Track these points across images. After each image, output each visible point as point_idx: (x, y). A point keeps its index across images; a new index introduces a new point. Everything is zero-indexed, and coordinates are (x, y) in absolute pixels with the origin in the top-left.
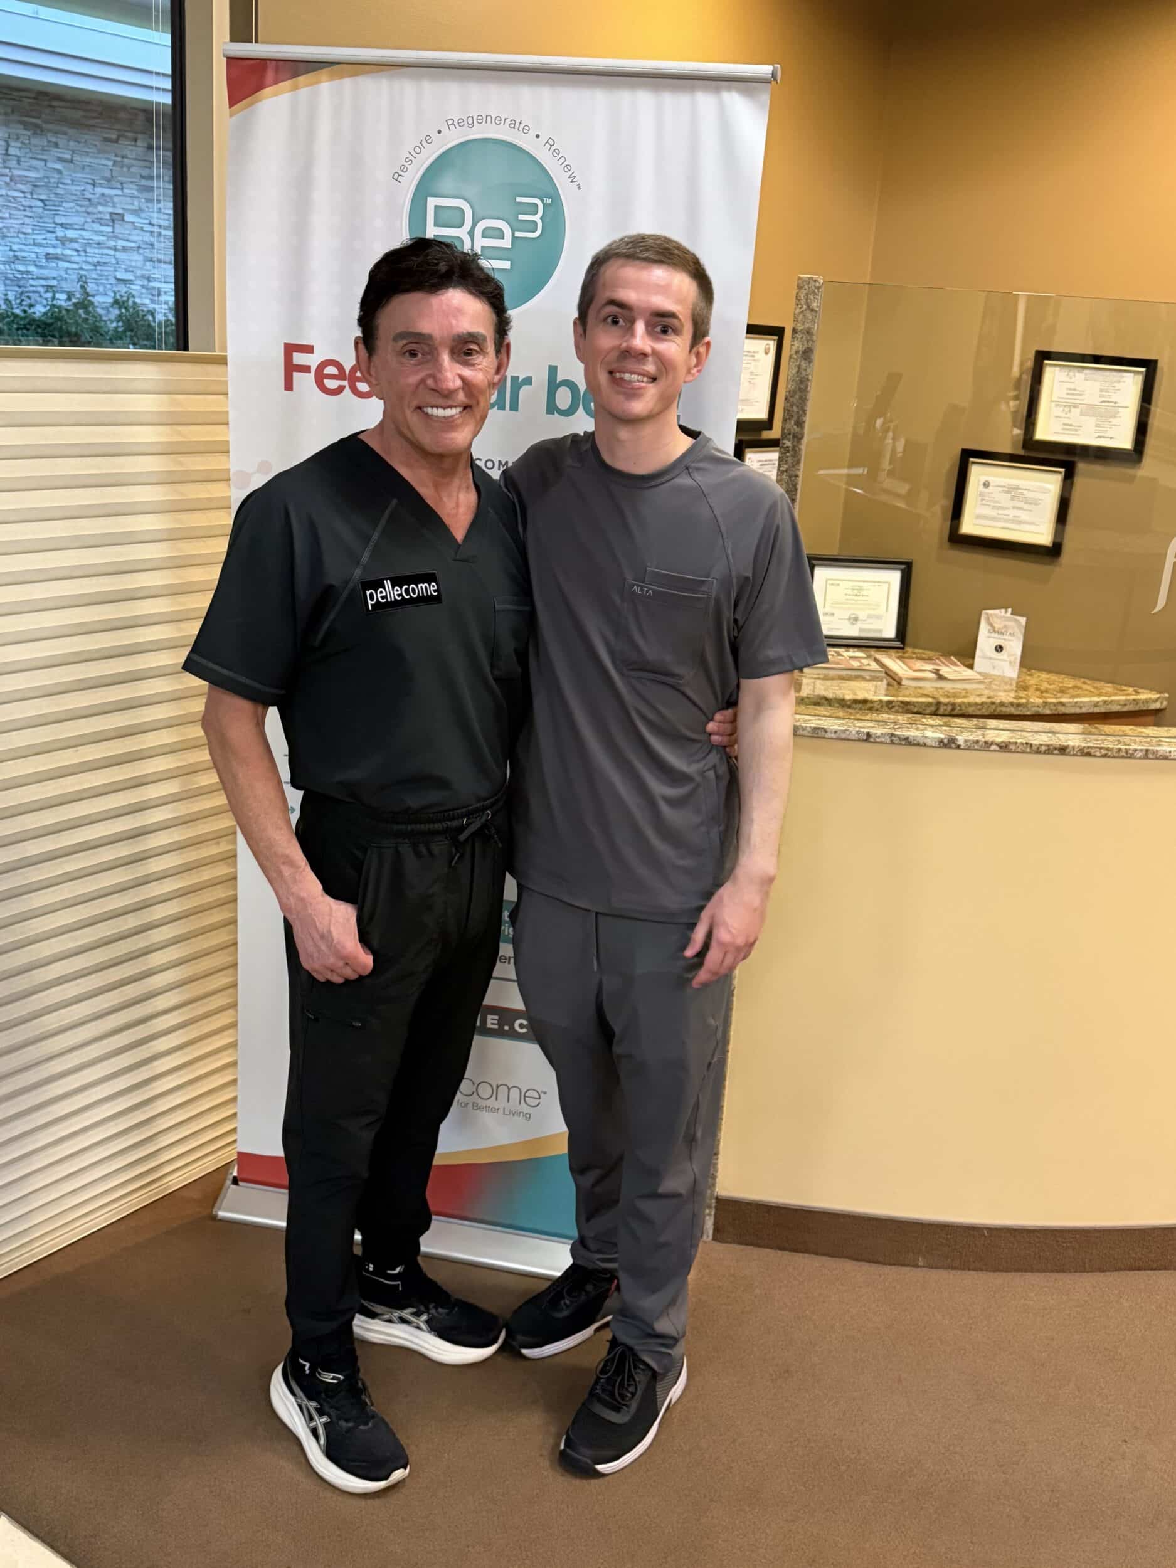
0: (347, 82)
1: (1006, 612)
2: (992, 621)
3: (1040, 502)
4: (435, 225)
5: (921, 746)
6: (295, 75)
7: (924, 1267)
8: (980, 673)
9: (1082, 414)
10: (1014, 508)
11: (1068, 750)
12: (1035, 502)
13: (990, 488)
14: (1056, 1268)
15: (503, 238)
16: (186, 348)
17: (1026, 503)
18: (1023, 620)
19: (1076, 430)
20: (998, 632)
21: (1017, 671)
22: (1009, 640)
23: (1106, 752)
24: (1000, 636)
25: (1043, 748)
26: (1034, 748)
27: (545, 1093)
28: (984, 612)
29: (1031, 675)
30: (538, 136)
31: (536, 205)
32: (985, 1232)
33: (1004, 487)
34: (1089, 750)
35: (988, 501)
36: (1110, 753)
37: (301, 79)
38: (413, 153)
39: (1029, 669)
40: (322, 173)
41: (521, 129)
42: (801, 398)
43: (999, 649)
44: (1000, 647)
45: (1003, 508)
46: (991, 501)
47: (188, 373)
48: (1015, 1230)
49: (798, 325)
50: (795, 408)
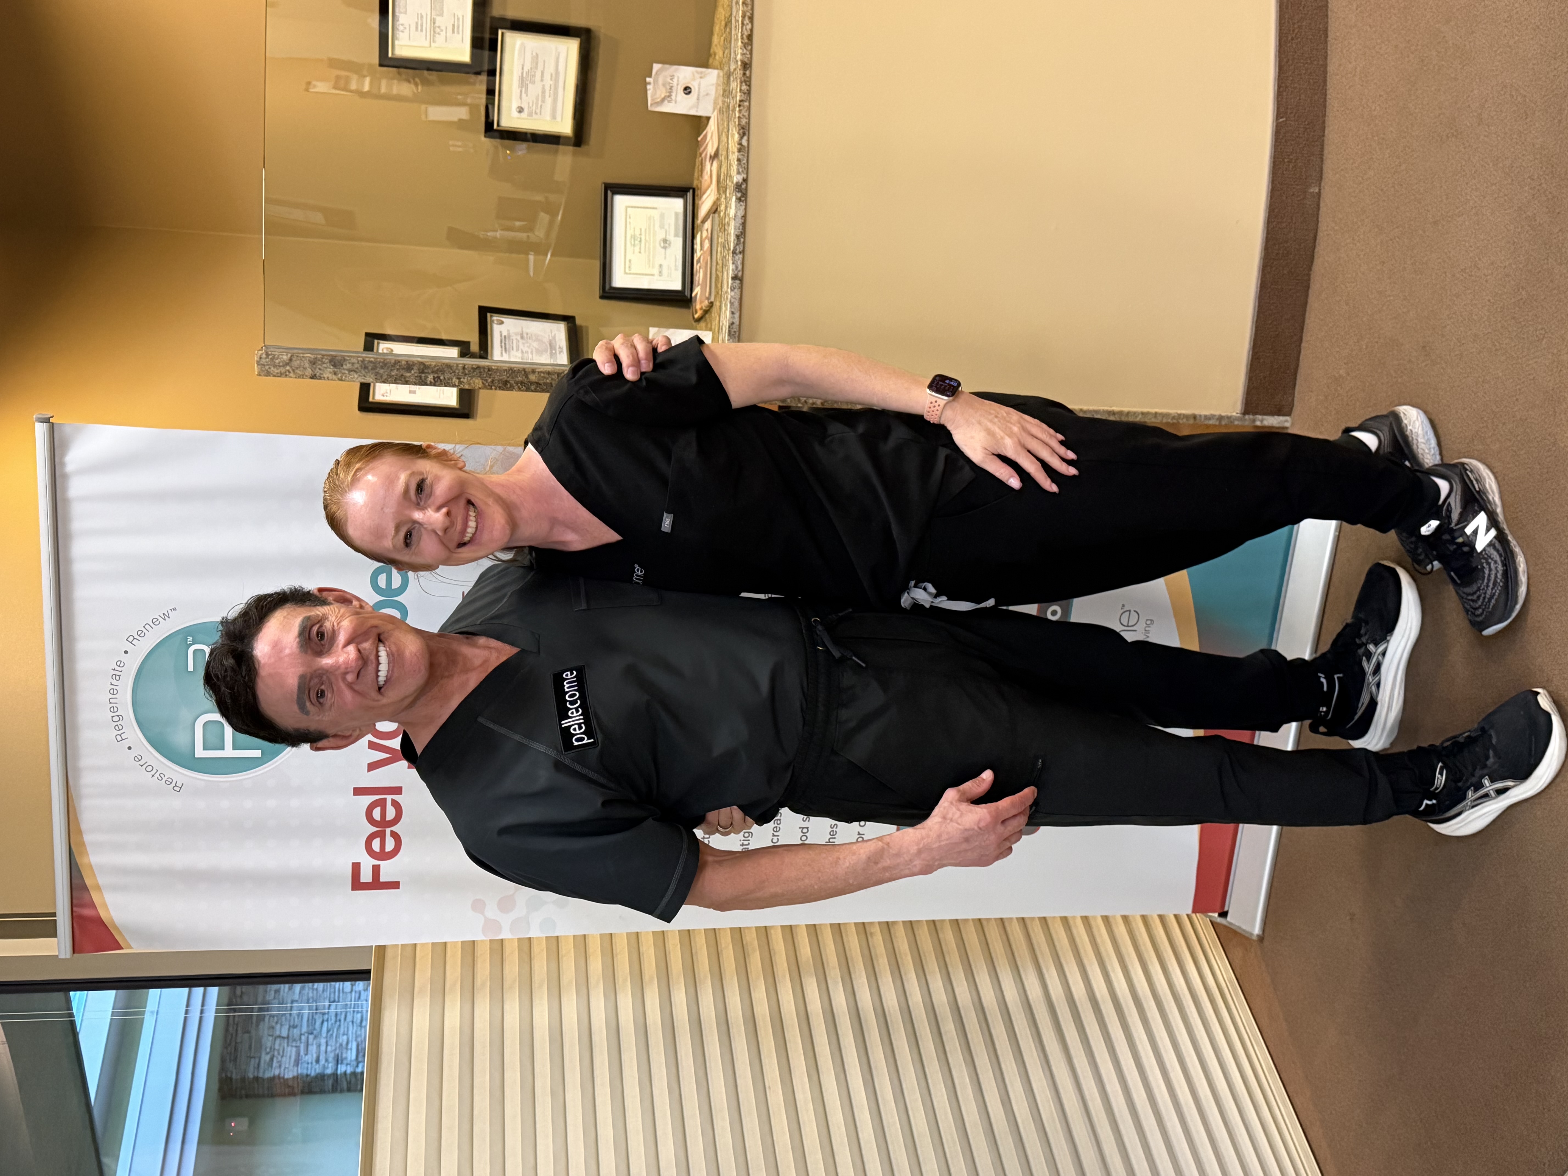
0: (88, 838)
1: (649, 83)
2: (659, 100)
3: (534, 54)
4: (223, 750)
5: (745, 220)
6: (85, 888)
7: (1320, 186)
8: (714, 111)
9: (442, 15)
10: (542, 80)
11: (746, 60)
12: (535, 59)
13: (523, 106)
14: (1323, 39)
16: (368, 972)
17: (536, 68)
18: (656, 67)
19: (458, 19)
20: (670, 92)
21: (710, 70)
22: (678, 81)
23: (747, 18)
24: (674, 89)
25: (744, 87)
26: (744, 97)
27: (1123, 606)
28: (650, 108)
29: (715, 54)
30: (126, 652)
31: (195, 651)
32: (1281, 120)
33: (521, 92)
34: (744, 36)
35: (537, 108)
36: (748, 14)
37: (88, 882)
39: (709, 55)
40: (179, 860)
41: (120, 669)
43: (687, 90)
44: (686, 89)
45: (544, 92)
46: (537, 104)
47: (393, 977)
48: (1279, 87)
49: (307, 374)
50: (393, 374)
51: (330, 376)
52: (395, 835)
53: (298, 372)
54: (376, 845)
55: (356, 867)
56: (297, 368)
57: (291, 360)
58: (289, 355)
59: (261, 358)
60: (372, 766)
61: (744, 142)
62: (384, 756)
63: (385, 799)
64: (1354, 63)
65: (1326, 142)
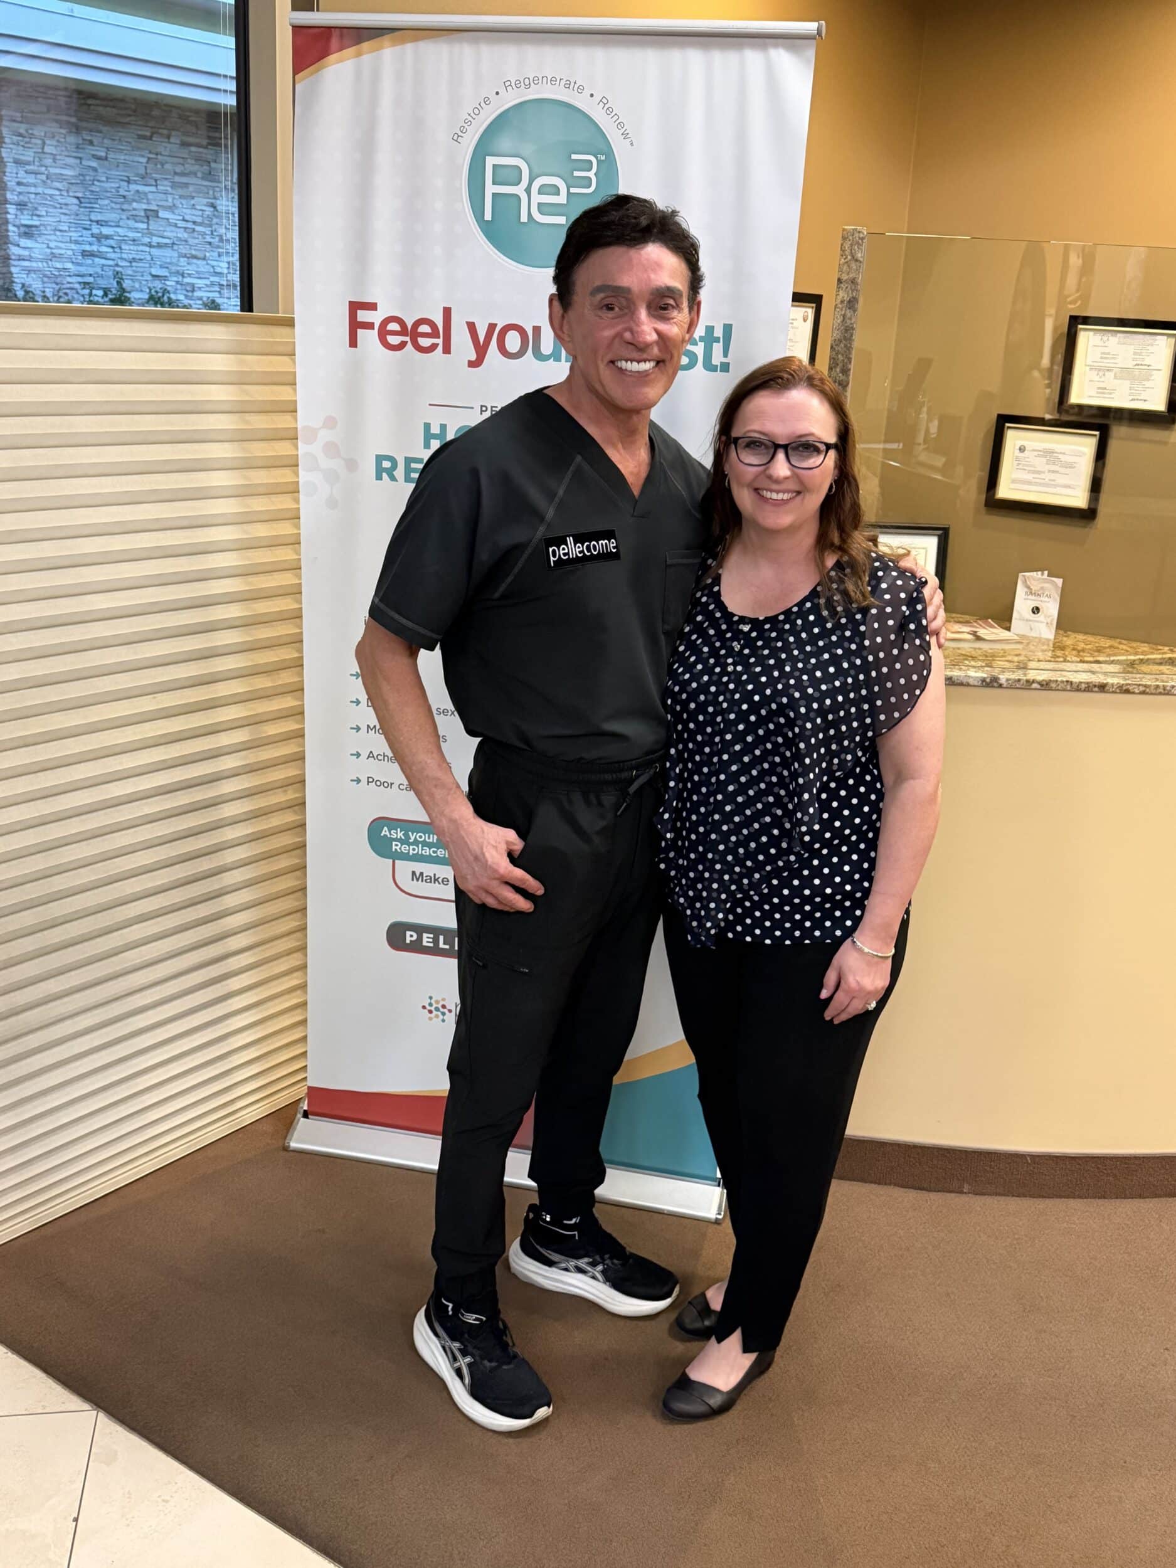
0: (409, 47)
1: (1042, 574)
2: (1027, 583)
3: (1074, 465)
4: (493, 184)
6: (360, 41)
7: (969, 1193)
8: (1017, 635)
9: (1115, 377)
10: (1049, 471)
11: (1107, 688)
12: (1070, 466)
13: (1026, 452)
14: (1098, 1195)
15: (558, 194)
16: (251, 310)
17: (1062, 466)
18: (1059, 582)
19: (1110, 394)
20: (1035, 594)
22: (1045, 602)
24: (1038, 598)
25: (1083, 686)
26: (1075, 686)
28: (1020, 575)
29: (1067, 636)
30: (592, 95)
31: (590, 162)
32: (1028, 1159)
33: (1040, 451)
34: (1129, 686)
35: (1024, 465)
37: (365, 45)
38: (472, 114)
40: (385, 135)
41: (575, 89)
42: (846, 346)
43: (1036, 610)
44: (1038, 609)
45: (1039, 472)
46: (1027, 466)
47: (254, 334)
48: (1057, 1157)
49: (843, 275)
50: (840, 356)
51: (840, 298)
52: (402, 345)
53: (845, 267)
54: (393, 326)
55: (372, 307)
56: (849, 266)
57: (857, 260)
58: (861, 259)
59: (859, 232)
60: (472, 327)
61: (1035, 686)
62: (482, 339)
63: (439, 338)
64: (1077, 1222)
65: (1008, 1198)
